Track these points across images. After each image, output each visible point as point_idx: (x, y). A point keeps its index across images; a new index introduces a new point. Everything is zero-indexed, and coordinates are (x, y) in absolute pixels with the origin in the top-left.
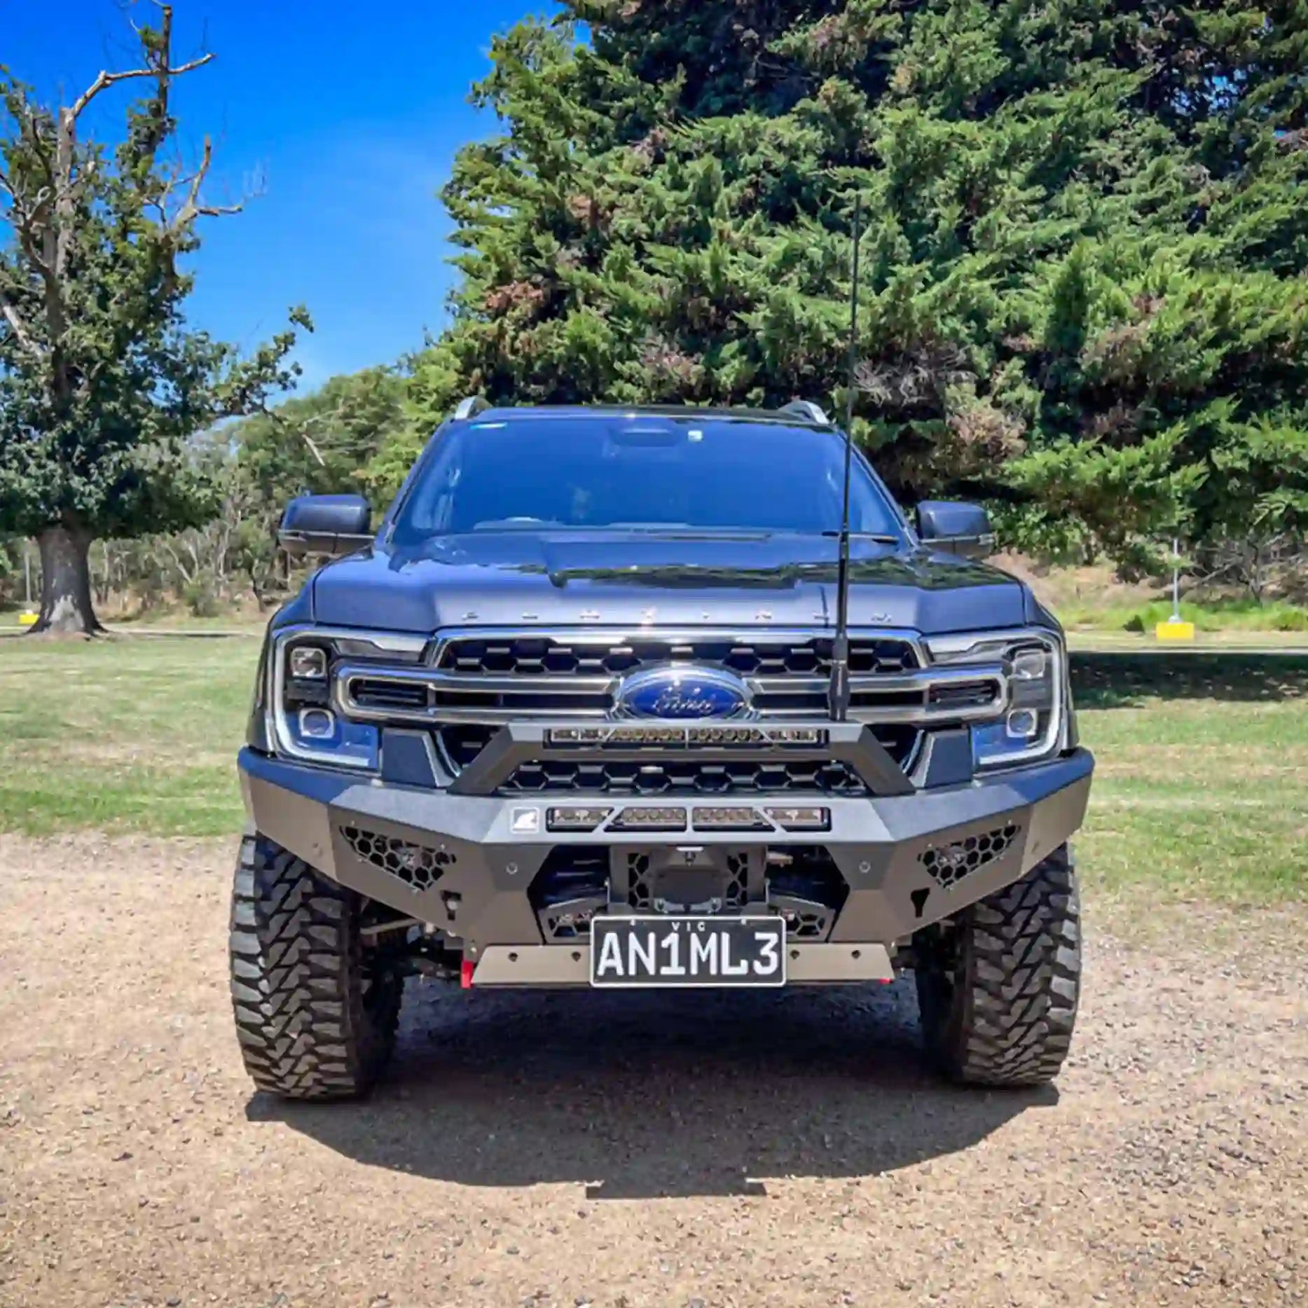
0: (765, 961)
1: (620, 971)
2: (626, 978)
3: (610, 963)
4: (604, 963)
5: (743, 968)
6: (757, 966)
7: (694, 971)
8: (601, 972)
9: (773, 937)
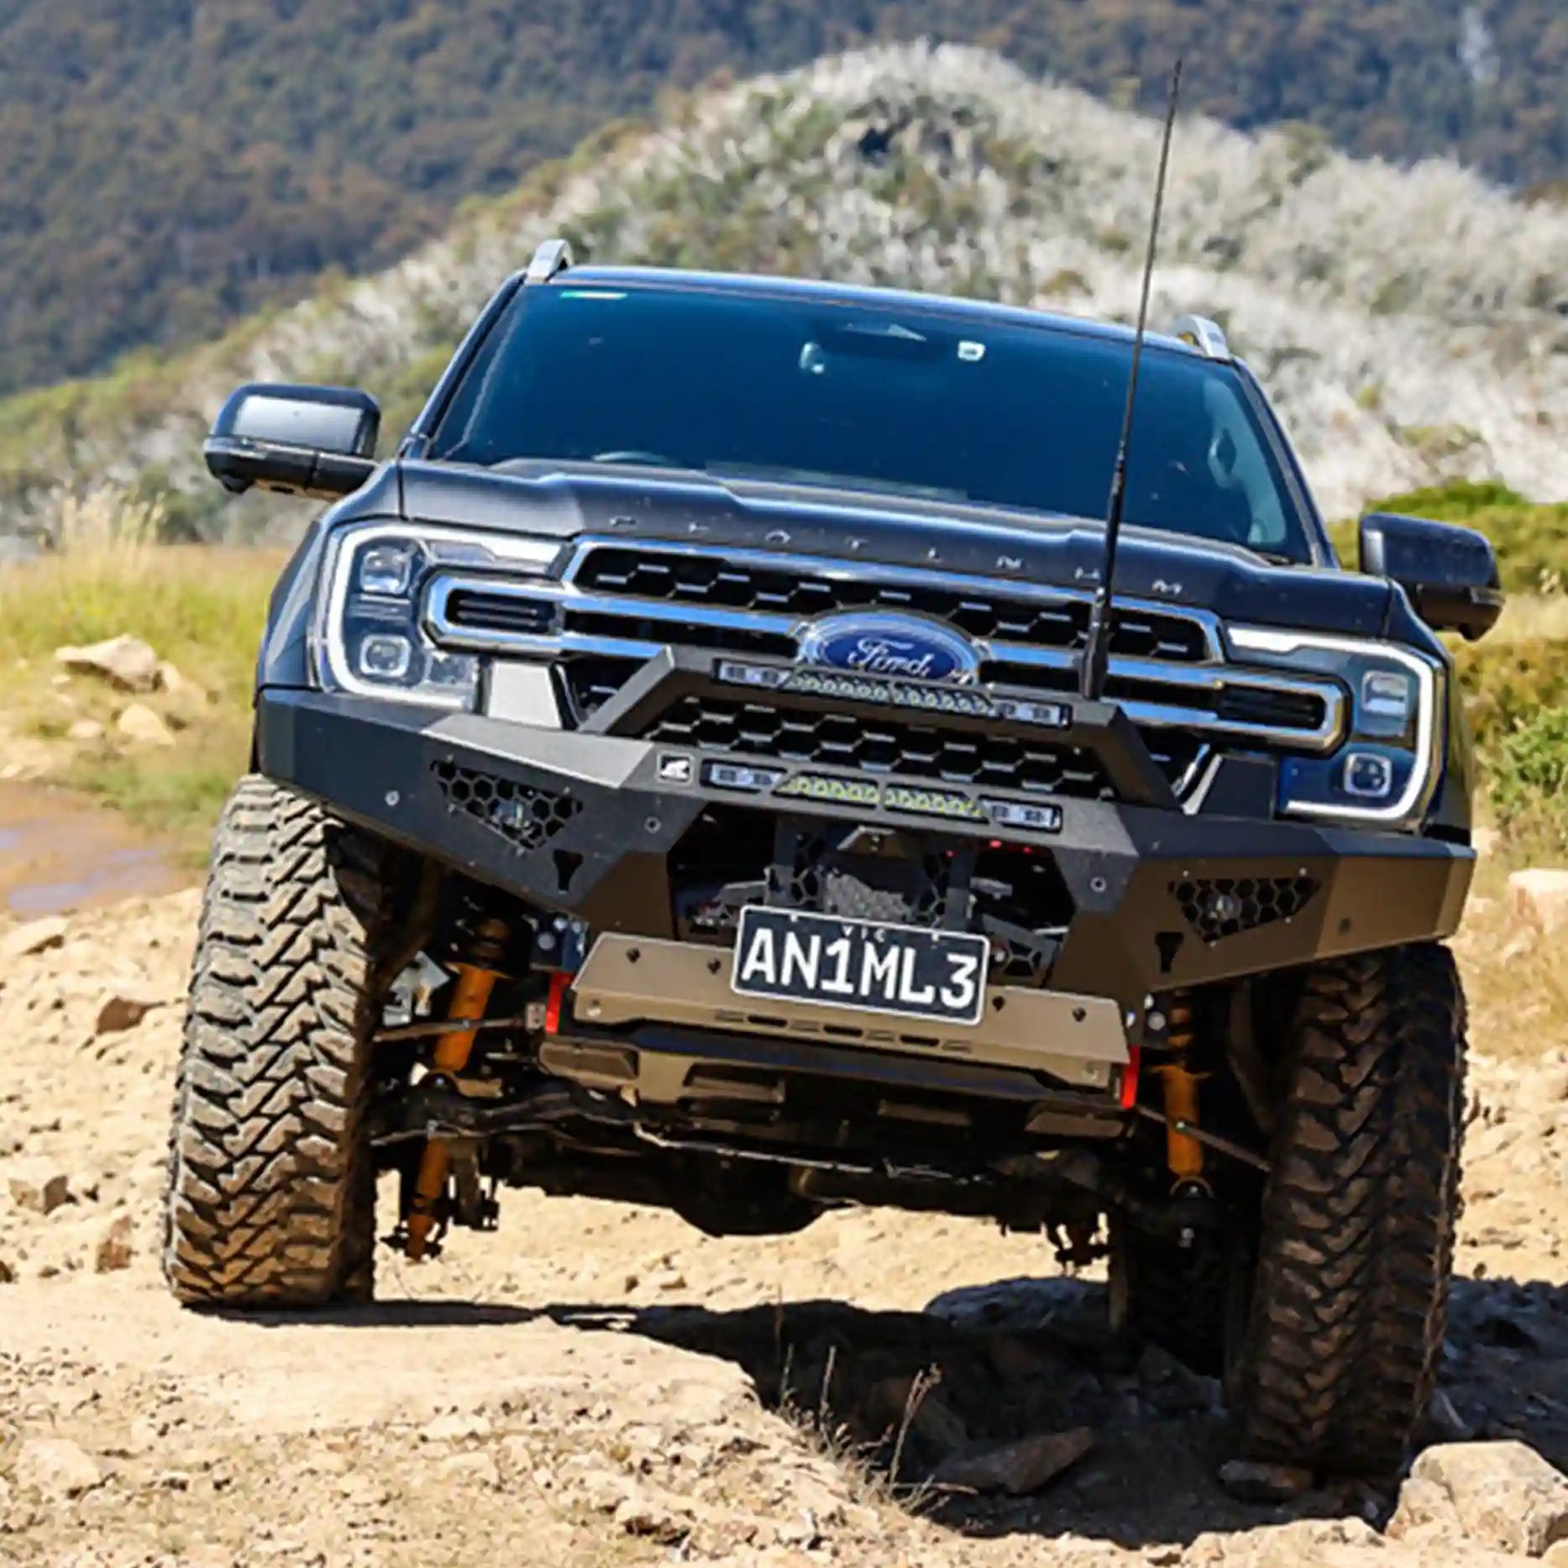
0: (957, 991)
1: (770, 978)
2: (777, 987)
3: (760, 966)
4: (752, 965)
5: (927, 996)
6: (946, 996)
7: (865, 990)
8: (746, 975)
9: (970, 963)
